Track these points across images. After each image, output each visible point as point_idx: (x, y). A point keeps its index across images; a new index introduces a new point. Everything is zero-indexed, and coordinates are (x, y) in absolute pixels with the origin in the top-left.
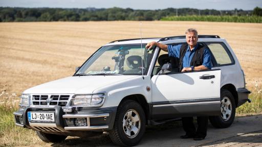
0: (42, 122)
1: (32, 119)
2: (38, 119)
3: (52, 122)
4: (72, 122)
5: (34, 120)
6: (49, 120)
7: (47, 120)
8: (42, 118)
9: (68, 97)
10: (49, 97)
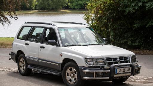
1: (117, 73)
2: (122, 72)
5: (119, 73)
7: (127, 72)
9: (127, 58)
10: (118, 59)
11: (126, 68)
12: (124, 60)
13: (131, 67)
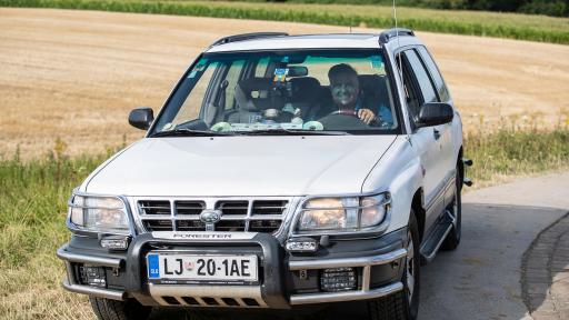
0: (203, 283)
3: (246, 284)
4: (314, 280)
6: (235, 277)
7: (229, 277)
8: (204, 270)
9: (276, 206)
10: (210, 204)
11: (219, 260)
12: (248, 217)
13: (253, 260)
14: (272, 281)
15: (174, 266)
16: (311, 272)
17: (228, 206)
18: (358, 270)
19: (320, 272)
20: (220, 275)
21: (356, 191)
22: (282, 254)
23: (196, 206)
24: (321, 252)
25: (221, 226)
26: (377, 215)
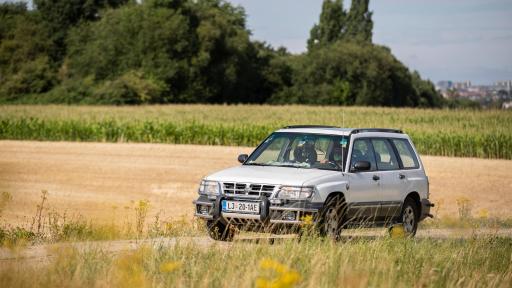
0: (241, 213)
1: (228, 209)
2: (237, 209)
3: (255, 214)
4: (279, 214)
5: (232, 210)
6: (252, 211)
7: (249, 211)
8: (241, 208)
9: (271, 188)
10: (248, 186)
11: (247, 204)
12: (260, 191)
13: (258, 204)
14: (263, 212)
15: (231, 206)
16: (279, 211)
17: (256, 187)
18: (296, 212)
19: (281, 211)
20: (247, 210)
21: (301, 185)
22: (268, 204)
23: (241, 186)
24: (282, 204)
25: (251, 193)
26: (307, 195)
